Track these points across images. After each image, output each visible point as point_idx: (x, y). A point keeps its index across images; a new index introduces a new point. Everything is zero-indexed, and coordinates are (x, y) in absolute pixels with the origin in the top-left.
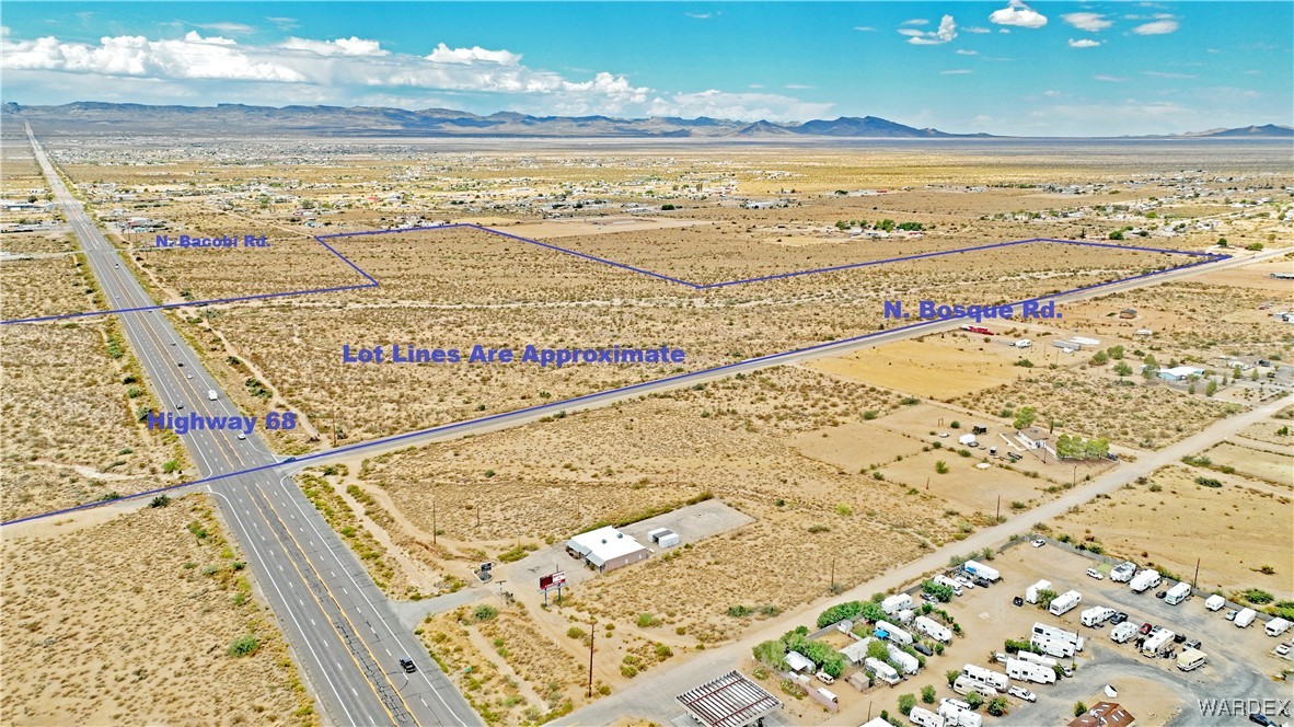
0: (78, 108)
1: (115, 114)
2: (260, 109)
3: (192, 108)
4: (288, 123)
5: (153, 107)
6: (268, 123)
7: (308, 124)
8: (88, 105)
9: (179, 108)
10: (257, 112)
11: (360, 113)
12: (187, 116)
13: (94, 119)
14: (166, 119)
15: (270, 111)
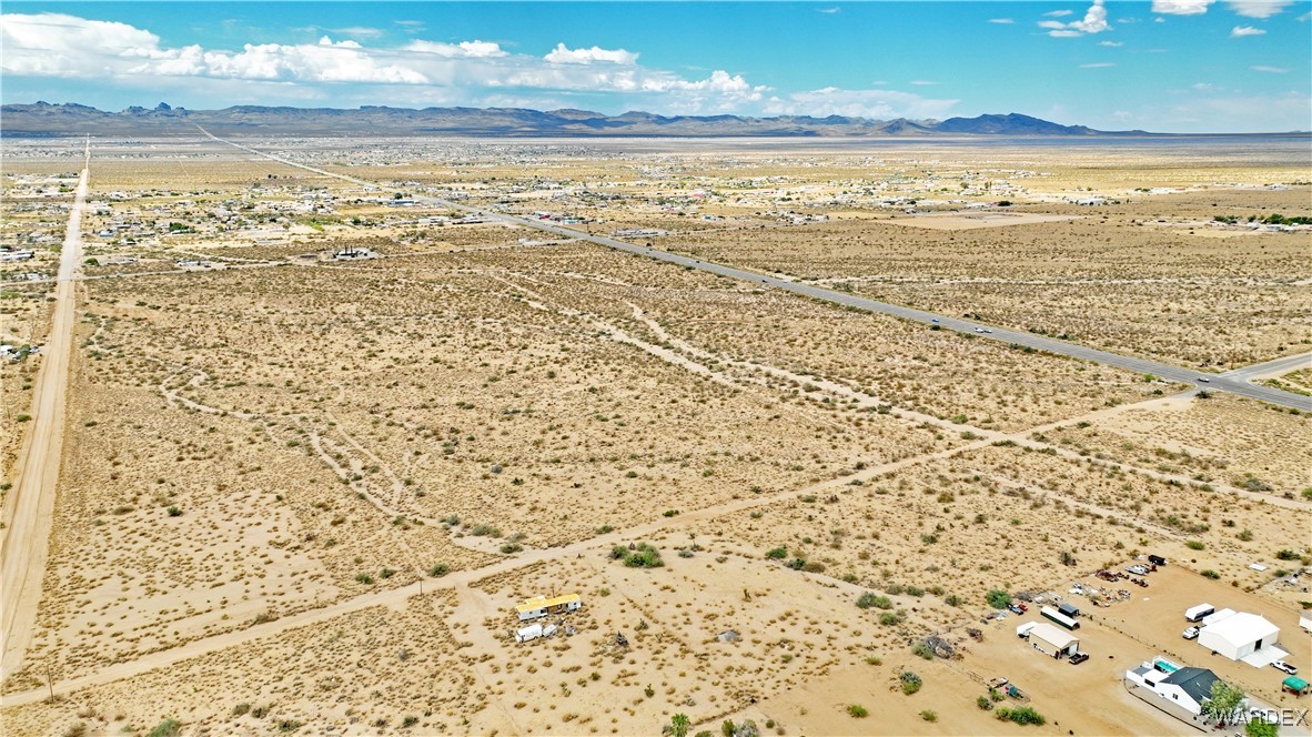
0: (239, 112)
1: (271, 117)
2: (402, 111)
3: (339, 110)
4: (430, 125)
5: (304, 110)
6: (411, 125)
7: (449, 125)
8: (247, 109)
9: (328, 111)
10: (400, 114)
11: (495, 114)
12: (336, 118)
13: (253, 122)
14: (317, 121)
15: (411, 113)
